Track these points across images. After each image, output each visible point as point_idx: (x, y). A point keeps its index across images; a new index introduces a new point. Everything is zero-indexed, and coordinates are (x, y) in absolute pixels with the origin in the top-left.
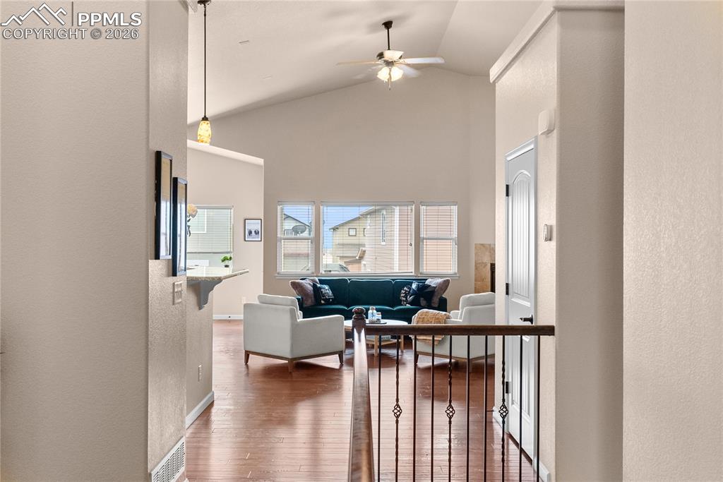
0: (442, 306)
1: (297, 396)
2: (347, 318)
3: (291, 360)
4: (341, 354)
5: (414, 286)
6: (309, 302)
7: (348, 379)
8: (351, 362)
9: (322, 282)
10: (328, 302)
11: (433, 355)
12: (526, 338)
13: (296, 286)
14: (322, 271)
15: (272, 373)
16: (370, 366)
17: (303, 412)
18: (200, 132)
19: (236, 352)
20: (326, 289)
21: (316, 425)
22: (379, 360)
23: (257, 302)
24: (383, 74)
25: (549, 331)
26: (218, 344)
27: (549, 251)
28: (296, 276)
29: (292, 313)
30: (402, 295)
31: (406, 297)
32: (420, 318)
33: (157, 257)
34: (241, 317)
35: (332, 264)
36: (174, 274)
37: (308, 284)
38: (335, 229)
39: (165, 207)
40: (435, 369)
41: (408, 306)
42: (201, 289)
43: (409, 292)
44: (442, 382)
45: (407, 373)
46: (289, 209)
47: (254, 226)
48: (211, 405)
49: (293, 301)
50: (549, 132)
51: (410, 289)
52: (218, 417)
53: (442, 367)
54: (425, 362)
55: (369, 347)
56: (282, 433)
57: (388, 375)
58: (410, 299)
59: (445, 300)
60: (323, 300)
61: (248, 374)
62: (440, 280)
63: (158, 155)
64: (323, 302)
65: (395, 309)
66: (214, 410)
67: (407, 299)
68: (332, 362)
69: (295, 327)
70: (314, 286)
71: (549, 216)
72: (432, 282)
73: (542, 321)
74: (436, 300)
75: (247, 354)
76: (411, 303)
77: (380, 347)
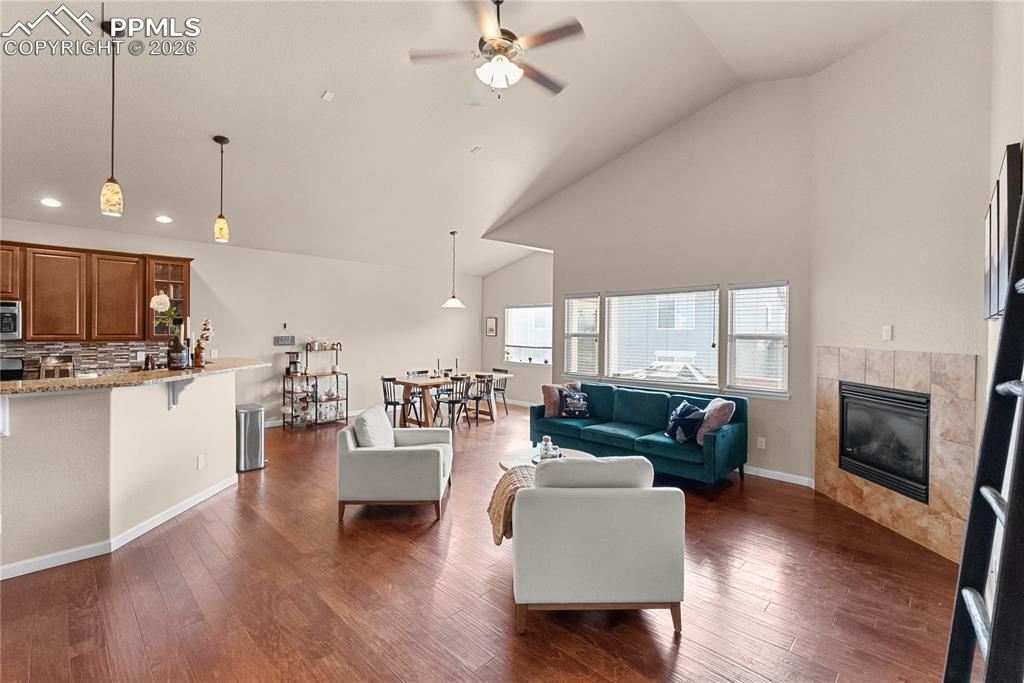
20: (575, 398)
60: (566, 412)
74: (702, 434)
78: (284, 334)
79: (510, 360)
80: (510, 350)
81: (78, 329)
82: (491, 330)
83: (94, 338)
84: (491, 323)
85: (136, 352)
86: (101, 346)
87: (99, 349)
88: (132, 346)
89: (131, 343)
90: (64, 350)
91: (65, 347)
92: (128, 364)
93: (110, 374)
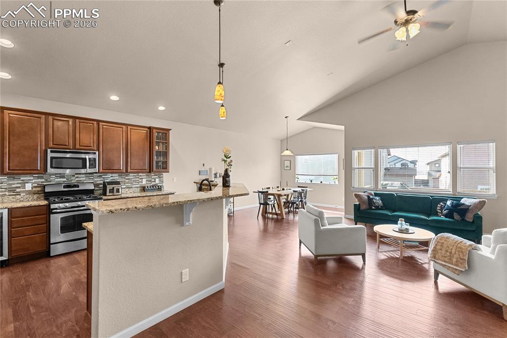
3: (316, 256)
4: (363, 256)
5: (449, 203)
6: (365, 207)
9: (376, 195)
10: (377, 208)
13: (357, 196)
14: (380, 187)
20: (377, 200)
28: (361, 189)
30: (438, 208)
31: (441, 209)
32: (438, 242)
37: (364, 195)
41: (443, 218)
43: (444, 206)
51: (445, 204)
58: (445, 212)
60: (374, 206)
62: (475, 201)
64: (373, 208)
65: (430, 218)
67: (442, 212)
69: (318, 233)
70: (368, 197)
72: (466, 201)
76: (446, 216)
78: (203, 169)
79: (299, 182)
80: (299, 176)
81: (122, 167)
82: (287, 167)
83: (128, 171)
84: (287, 163)
85: (142, 179)
86: (127, 176)
87: (126, 178)
88: (141, 176)
89: (140, 174)
90: (111, 178)
91: (112, 176)
92: (138, 186)
93: (131, 190)
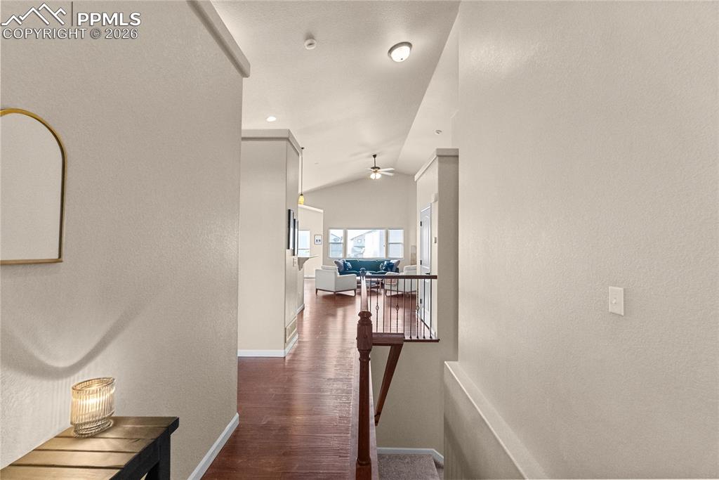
0: (397, 270)
1: (338, 305)
2: (358, 276)
3: (335, 292)
4: (355, 290)
5: (385, 263)
6: (342, 270)
7: (358, 300)
8: (360, 294)
9: (347, 261)
10: (350, 269)
11: (391, 290)
12: (426, 280)
13: (336, 262)
14: (348, 257)
15: (325, 297)
16: (368, 295)
17: (340, 312)
18: (300, 200)
19: (311, 290)
20: (349, 264)
21: (345, 317)
22: (371, 293)
23: (321, 269)
24: (373, 176)
25: (435, 277)
26: (306, 286)
27: (435, 246)
28: (337, 259)
29: (335, 273)
30: (380, 266)
31: (382, 267)
33: (289, 248)
34: (314, 276)
35: (351, 255)
36: (294, 255)
37: (341, 262)
38: (352, 239)
39: (296, 230)
40: (392, 296)
42: (301, 261)
43: (383, 265)
44: (395, 301)
45: (381, 299)
46: (332, 231)
47: (318, 238)
48: (304, 309)
49: (336, 269)
50: (435, 201)
52: (307, 314)
53: (394, 296)
54: (388, 294)
55: (367, 282)
56: (331, 319)
57: (374, 299)
58: (384, 268)
59: (398, 269)
61: (317, 298)
62: (396, 261)
63: (289, 211)
64: (347, 269)
66: (304, 311)
68: (351, 293)
69: (336, 279)
70: (344, 263)
71: (435, 234)
72: (393, 261)
73: (433, 274)
74: (394, 269)
75: (317, 290)
76: (384, 270)
77: (371, 288)
